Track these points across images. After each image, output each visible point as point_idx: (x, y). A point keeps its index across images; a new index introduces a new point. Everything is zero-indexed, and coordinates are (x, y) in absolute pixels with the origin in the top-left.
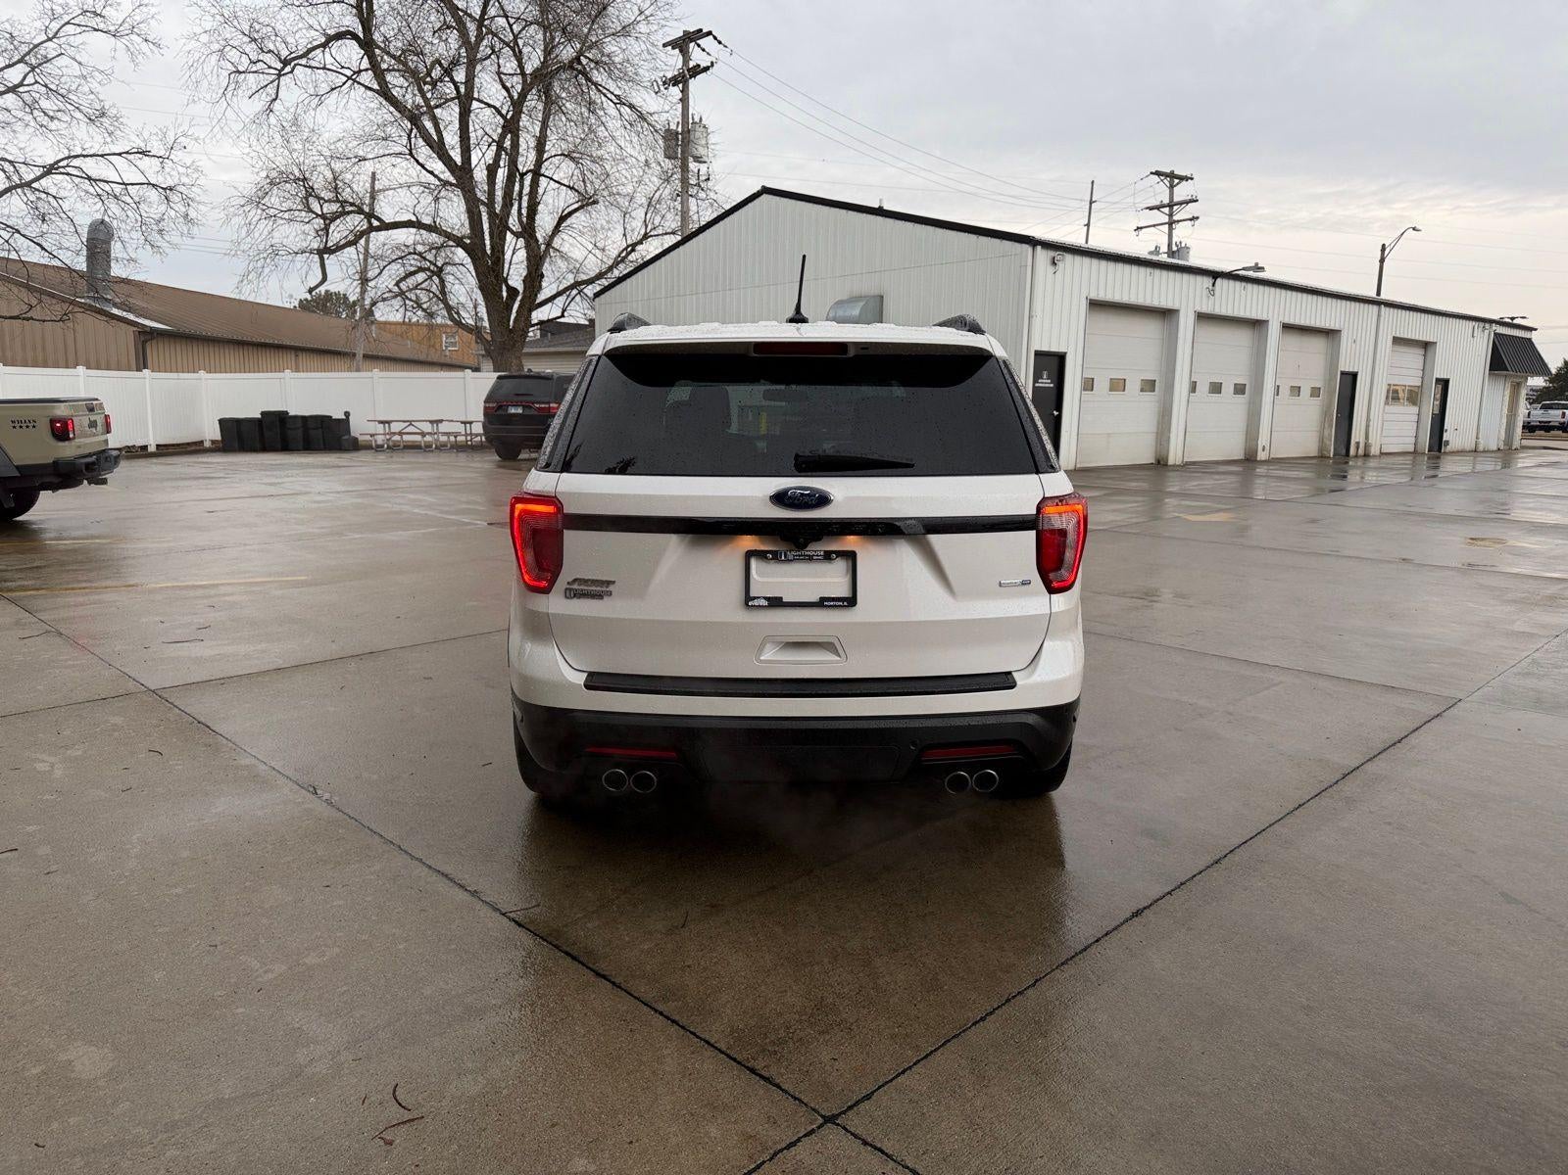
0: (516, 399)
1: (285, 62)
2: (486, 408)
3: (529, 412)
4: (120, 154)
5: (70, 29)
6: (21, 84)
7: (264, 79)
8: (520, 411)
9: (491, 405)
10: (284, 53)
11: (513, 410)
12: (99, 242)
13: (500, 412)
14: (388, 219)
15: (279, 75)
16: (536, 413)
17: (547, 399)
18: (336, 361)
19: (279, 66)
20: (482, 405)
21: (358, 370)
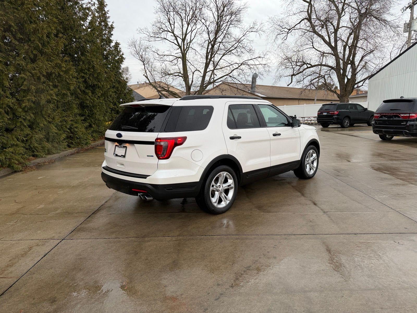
0: (325, 110)
1: (289, 30)
2: (318, 113)
3: (328, 114)
4: (255, 58)
5: (248, 33)
6: (237, 47)
7: (284, 35)
8: (326, 114)
9: (319, 113)
10: (289, 28)
11: (324, 114)
12: (254, 78)
13: (321, 114)
14: (313, 64)
15: (288, 33)
16: (330, 114)
17: (334, 111)
18: (310, 102)
19: (288, 31)
21: (315, 104)
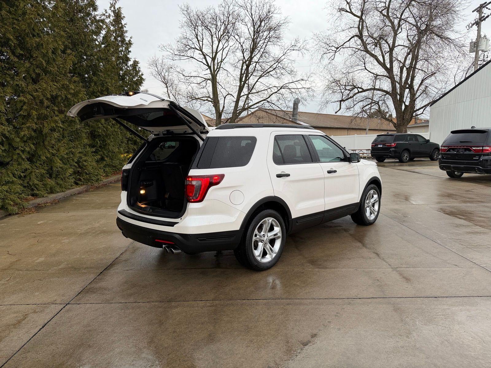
0: (381, 142)
1: (337, 48)
3: (384, 146)
4: (297, 81)
5: (289, 51)
6: (276, 68)
7: (332, 54)
8: (381, 146)
9: (373, 144)
10: (337, 46)
11: (379, 146)
12: (296, 103)
15: (336, 52)
16: (387, 147)
17: (391, 142)
18: (362, 132)
20: (371, 145)
21: (366, 134)
